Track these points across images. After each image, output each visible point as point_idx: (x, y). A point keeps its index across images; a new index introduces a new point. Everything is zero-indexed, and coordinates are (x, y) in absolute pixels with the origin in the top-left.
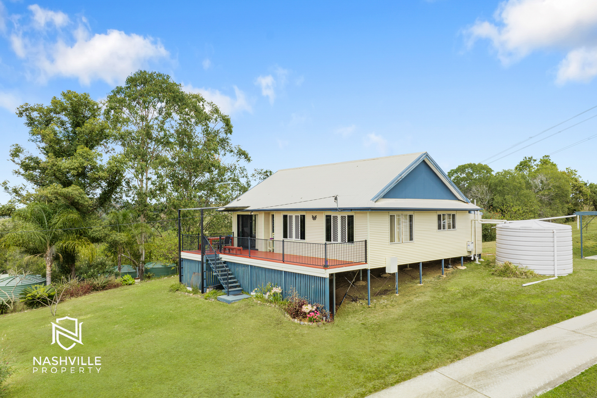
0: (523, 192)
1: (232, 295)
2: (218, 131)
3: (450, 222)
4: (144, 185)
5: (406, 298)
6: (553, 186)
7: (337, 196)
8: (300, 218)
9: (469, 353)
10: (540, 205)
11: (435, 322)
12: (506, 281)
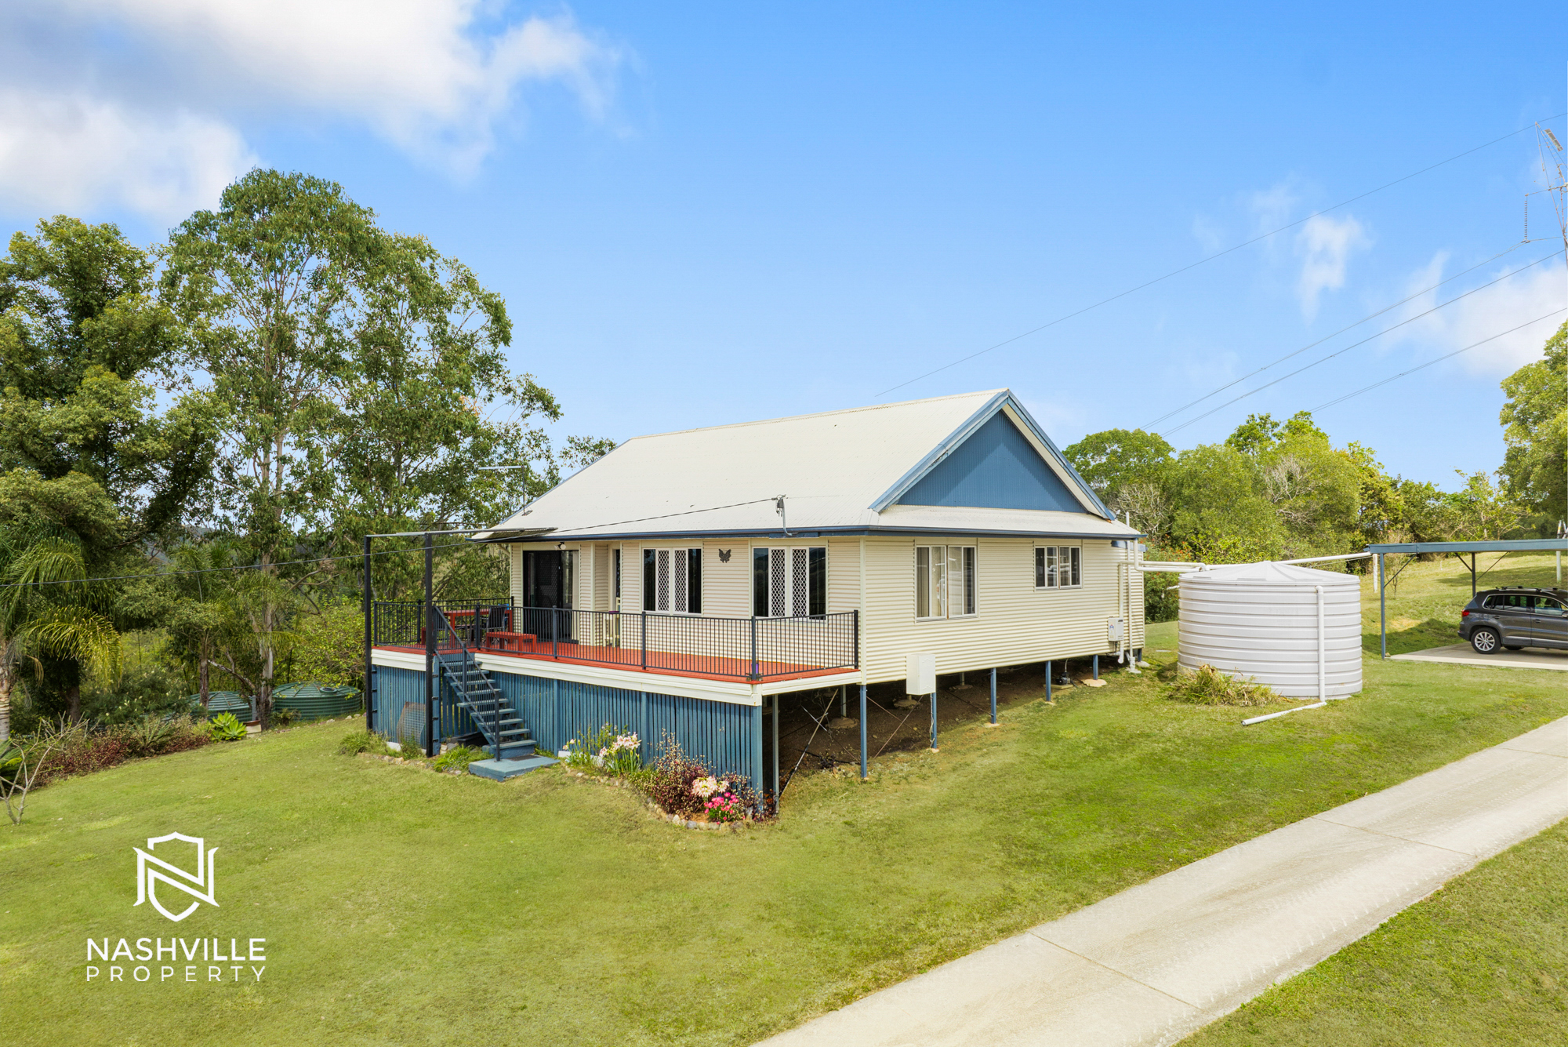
0: (1246, 501)
1: (509, 758)
2: (472, 336)
3: (1067, 569)
4: (272, 477)
5: (957, 759)
6: (1317, 487)
7: (784, 499)
8: (687, 557)
9: (1113, 887)
10: (1287, 533)
11: (1028, 815)
12: (1203, 712)
